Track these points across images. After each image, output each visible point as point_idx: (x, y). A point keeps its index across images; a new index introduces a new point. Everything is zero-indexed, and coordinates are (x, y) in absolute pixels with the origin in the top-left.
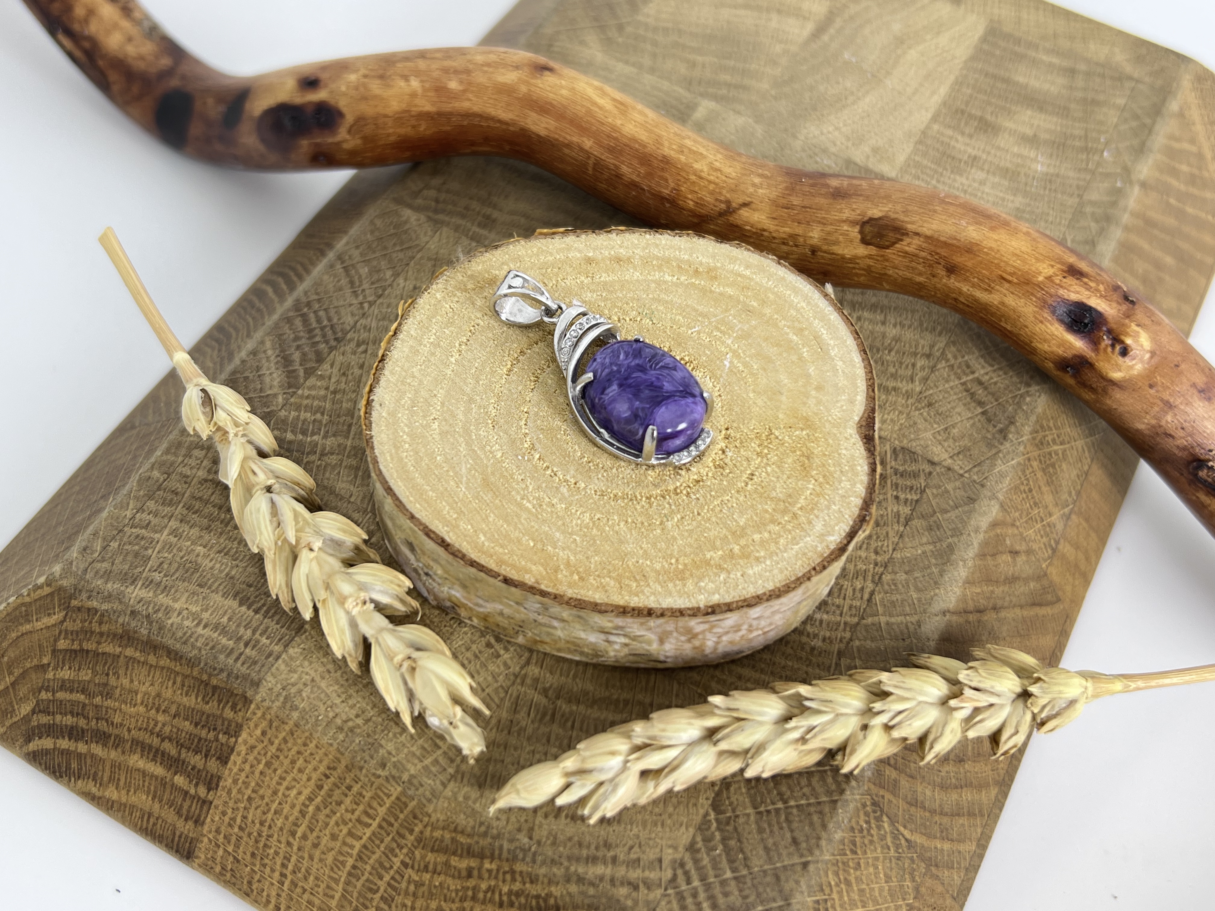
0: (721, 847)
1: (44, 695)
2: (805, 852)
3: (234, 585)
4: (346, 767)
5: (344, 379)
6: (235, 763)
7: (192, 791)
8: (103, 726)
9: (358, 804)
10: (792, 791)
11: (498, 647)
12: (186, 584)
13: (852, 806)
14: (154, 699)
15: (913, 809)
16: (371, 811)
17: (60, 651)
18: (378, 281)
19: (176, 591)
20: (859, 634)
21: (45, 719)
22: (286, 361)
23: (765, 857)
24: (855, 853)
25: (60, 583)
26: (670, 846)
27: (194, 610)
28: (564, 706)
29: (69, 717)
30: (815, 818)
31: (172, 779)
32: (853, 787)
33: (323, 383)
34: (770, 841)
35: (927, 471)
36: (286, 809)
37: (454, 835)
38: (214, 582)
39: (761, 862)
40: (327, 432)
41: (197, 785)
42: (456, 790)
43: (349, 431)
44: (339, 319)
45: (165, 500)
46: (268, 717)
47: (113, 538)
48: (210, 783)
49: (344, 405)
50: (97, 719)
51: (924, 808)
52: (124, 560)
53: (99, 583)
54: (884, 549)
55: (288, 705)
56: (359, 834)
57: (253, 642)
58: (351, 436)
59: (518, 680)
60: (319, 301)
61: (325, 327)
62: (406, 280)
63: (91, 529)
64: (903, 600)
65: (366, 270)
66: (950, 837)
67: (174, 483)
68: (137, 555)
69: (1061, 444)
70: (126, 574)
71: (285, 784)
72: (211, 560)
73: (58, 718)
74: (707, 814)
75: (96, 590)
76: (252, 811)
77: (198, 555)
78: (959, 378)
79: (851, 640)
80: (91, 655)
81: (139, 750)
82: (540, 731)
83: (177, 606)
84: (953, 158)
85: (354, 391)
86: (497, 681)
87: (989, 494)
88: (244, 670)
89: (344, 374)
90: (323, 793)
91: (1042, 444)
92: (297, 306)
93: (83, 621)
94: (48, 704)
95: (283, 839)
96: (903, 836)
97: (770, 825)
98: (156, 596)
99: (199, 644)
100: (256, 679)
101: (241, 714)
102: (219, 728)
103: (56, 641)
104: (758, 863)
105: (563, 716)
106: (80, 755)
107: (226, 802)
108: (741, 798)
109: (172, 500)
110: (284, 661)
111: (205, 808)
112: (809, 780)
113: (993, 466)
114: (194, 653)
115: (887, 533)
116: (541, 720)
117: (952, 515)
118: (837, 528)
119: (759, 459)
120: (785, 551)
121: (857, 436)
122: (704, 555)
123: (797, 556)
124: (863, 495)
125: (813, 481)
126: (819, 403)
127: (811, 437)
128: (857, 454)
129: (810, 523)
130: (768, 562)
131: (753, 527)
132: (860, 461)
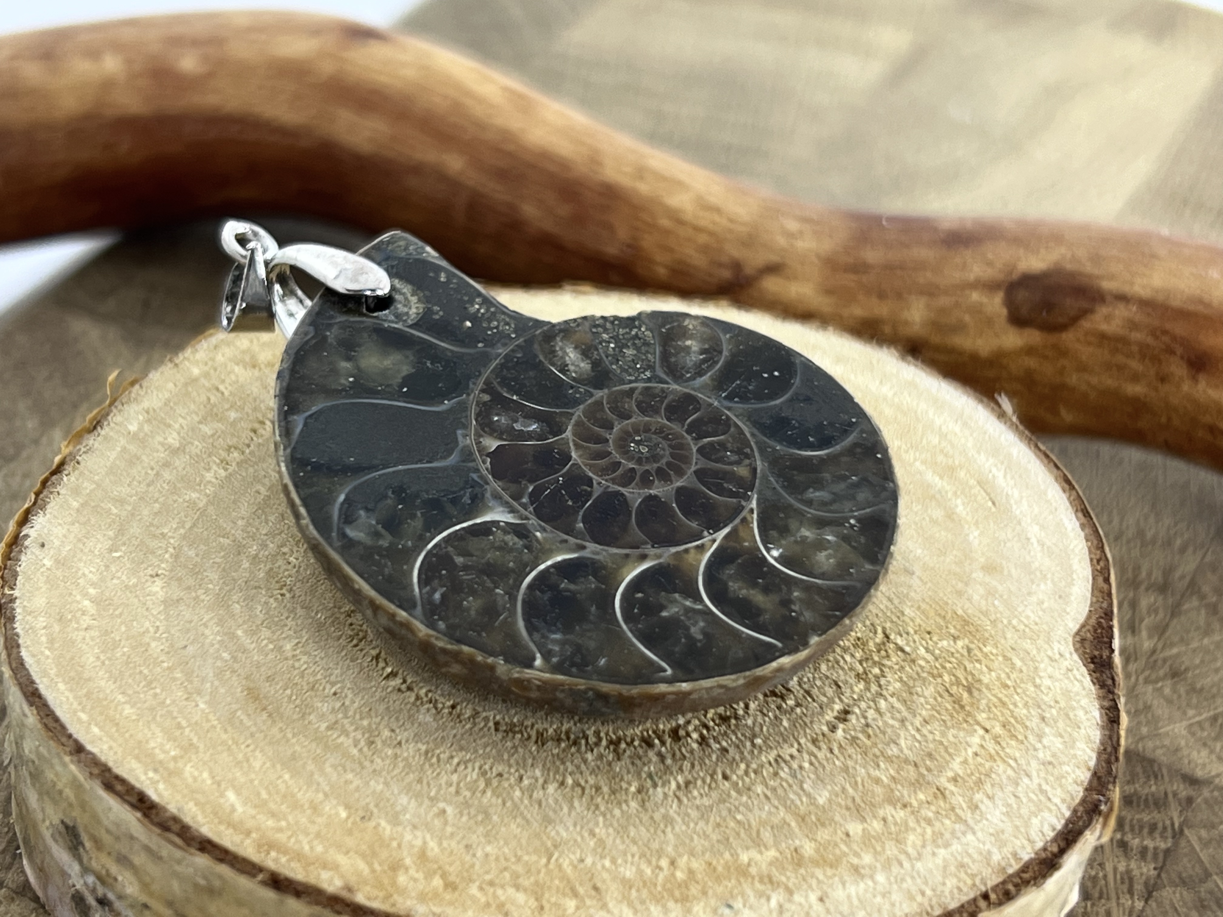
118: (1035, 821)
119: (861, 685)
120: (920, 857)
121: (1076, 657)
122: (735, 855)
123: (945, 868)
124: (1092, 763)
125: (981, 732)
126: (991, 593)
127: (976, 652)
128: (1077, 687)
129: (974, 807)
130: (881, 878)
131: (848, 808)
132: (1084, 702)
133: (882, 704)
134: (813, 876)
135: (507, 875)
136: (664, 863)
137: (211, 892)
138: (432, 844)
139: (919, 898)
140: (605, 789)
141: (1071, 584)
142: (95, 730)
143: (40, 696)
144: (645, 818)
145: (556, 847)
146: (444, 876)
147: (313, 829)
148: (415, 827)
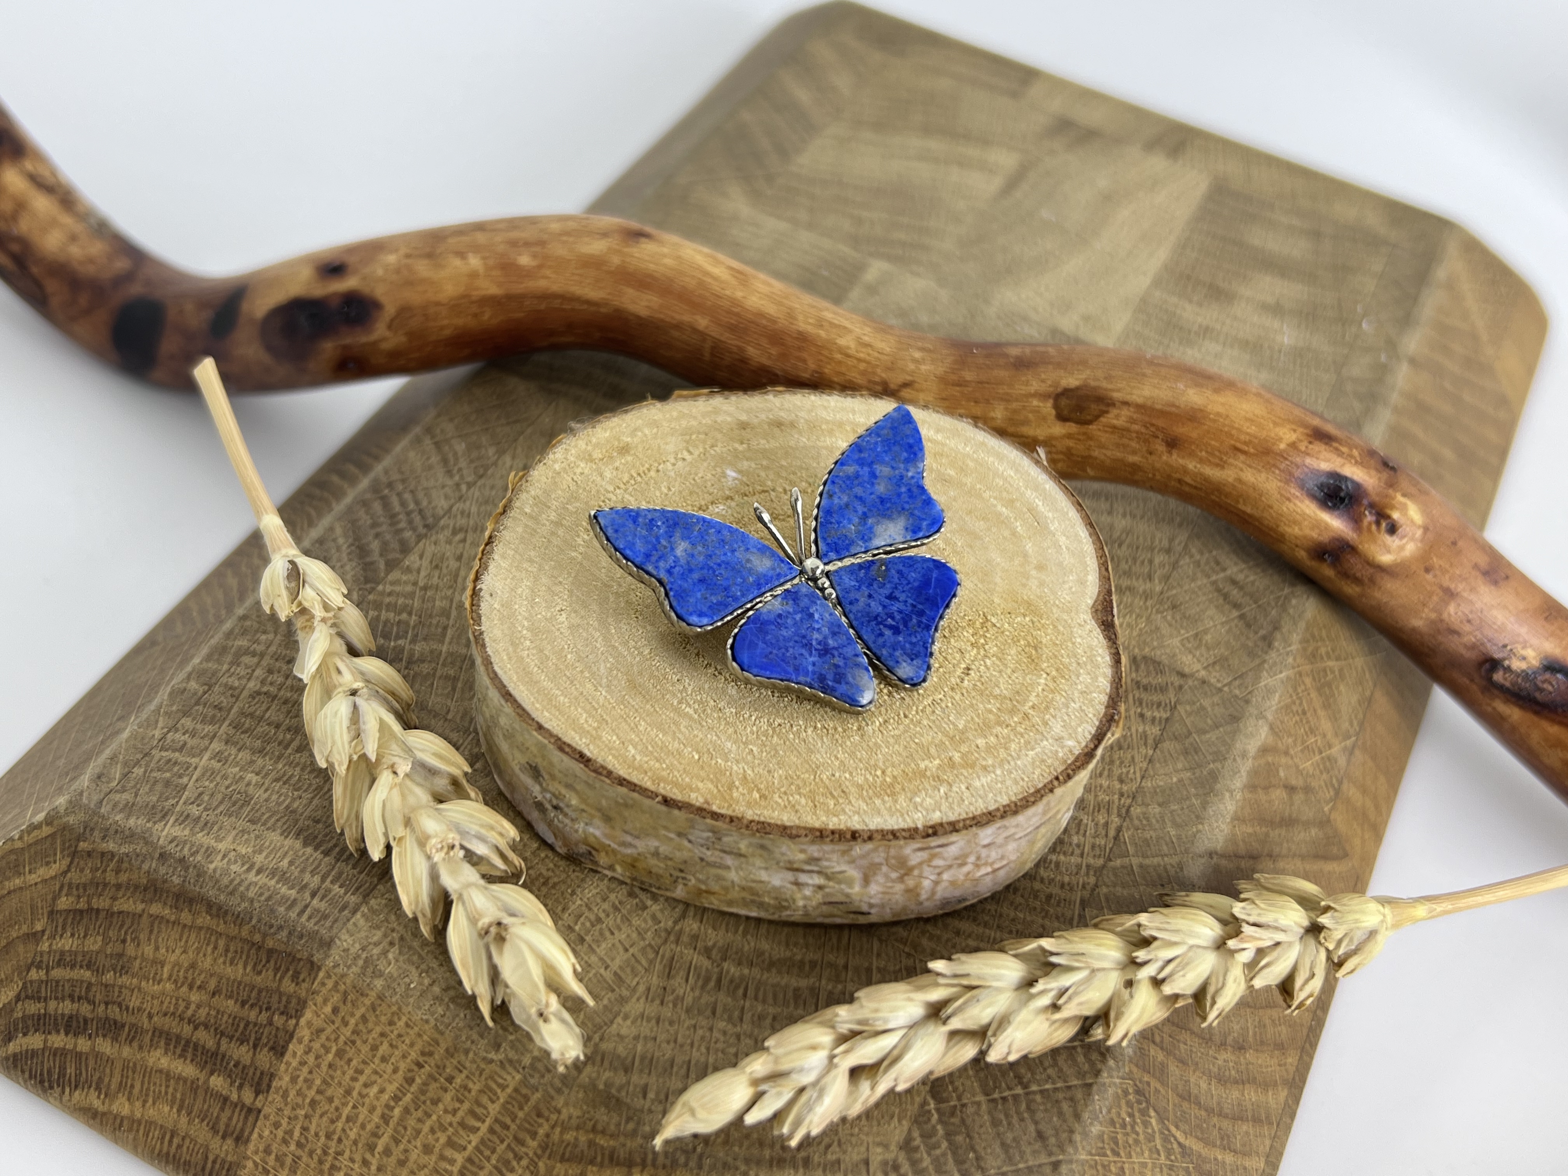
0: (945, 1145)
1: (34, 974)
2: (1055, 1149)
3: (297, 821)
4: (447, 1050)
5: (436, 573)
6: (295, 1053)
7: (234, 1097)
8: (114, 1012)
9: (461, 1102)
10: (1033, 1074)
11: (643, 896)
12: (233, 819)
13: (1111, 1091)
14: (187, 971)
15: (1185, 1105)
16: (479, 1111)
17: (60, 912)
18: (479, 458)
19: (221, 828)
20: (1106, 880)
21: (33, 1008)
22: (361, 551)
23: (1003, 1156)
24: (1117, 1154)
25: (65, 820)
26: (879, 1144)
27: (244, 852)
28: (733, 970)
29: (67, 1002)
30: (1065, 1106)
31: (207, 1081)
32: (1111, 1068)
33: (411, 577)
34: (1009, 1136)
35: (1177, 684)
36: (363, 1112)
37: (591, 1136)
38: (270, 817)
39: (999, 1162)
40: (417, 635)
41: (241, 1087)
42: (594, 1075)
43: (444, 635)
44: (430, 503)
45: (205, 717)
46: (342, 987)
47: (137, 763)
48: (259, 1084)
49: (438, 603)
50: (107, 1004)
51: (1198, 1104)
52: (151, 790)
53: (117, 818)
54: (1131, 775)
55: (369, 970)
56: (463, 1143)
57: (322, 892)
58: (447, 640)
59: (672, 938)
60: (403, 481)
61: (411, 512)
62: (513, 458)
63: (107, 753)
64: (1158, 838)
65: (463, 445)
66: (1232, 1148)
67: (216, 696)
68: (167, 783)
69: (1338, 659)
70: (153, 807)
71: (362, 1079)
72: (266, 790)
73: (52, 1004)
74: (925, 1103)
75: (114, 827)
76: (315, 1121)
77: (248, 784)
78: (1208, 576)
79: (1096, 886)
80: (102, 915)
81: (162, 1043)
82: (703, 1001)
83: (222, 846)
84: (1181, 328)
85: (450, 587)
86: (644, 939)
87: (1256, 712)
88: (310, 925)
89: (437, 567)
90: (414, 1088)
91: (1314, 656)
92: (375, 488)
93: (94, 870)
94: (39, 987)
95: (358, 1157)
96: (1176, 1139)
97: (1007, 1116)
98: (194, 835)
99: (251, 894)
100: (327, 937)
101: (304, 985)
102: (275, 1006)
103: (54, 899)
104: (994, 1164)
105: (731, 981)
106: (79, 1056)
107: (280, 1110)
108: (968, 1083)
109: (214, 716)
110: (363, 915)
111: (251, 1119)
112: (1054, 1060)
113: (1258, 679)
114: (243, 905)
115: (1133, 758)
116: (703, 987)
117: (1212, 736)
118: (1080, 730)
119: (975, 651)
120: (1019, 758)
121: (1093, 622)
122: (917, 765)
123: (1033, 763)
124: (1108, 690)
125: (1045, 675)
126: (1042, 584)
127: (1037, 624)
128: (1095, 642)
129: (1046, 724)
130: (998, 772)
131: (976, 730)
132: (1100, 651)
133: (988, 662)
134: (962, 774)
135: (793, 787)
136: (879, 773)
137: (626, 805)
138: (749, 772)
139: (1021, 783)
140: (840, 729)
141: (1087, 574)
142: (546, 714)
143: (510, 695)
144: (865, 746)
145: (818, 768)
146: (759, 790)
147: (681, 768)
148: (738, 762)
